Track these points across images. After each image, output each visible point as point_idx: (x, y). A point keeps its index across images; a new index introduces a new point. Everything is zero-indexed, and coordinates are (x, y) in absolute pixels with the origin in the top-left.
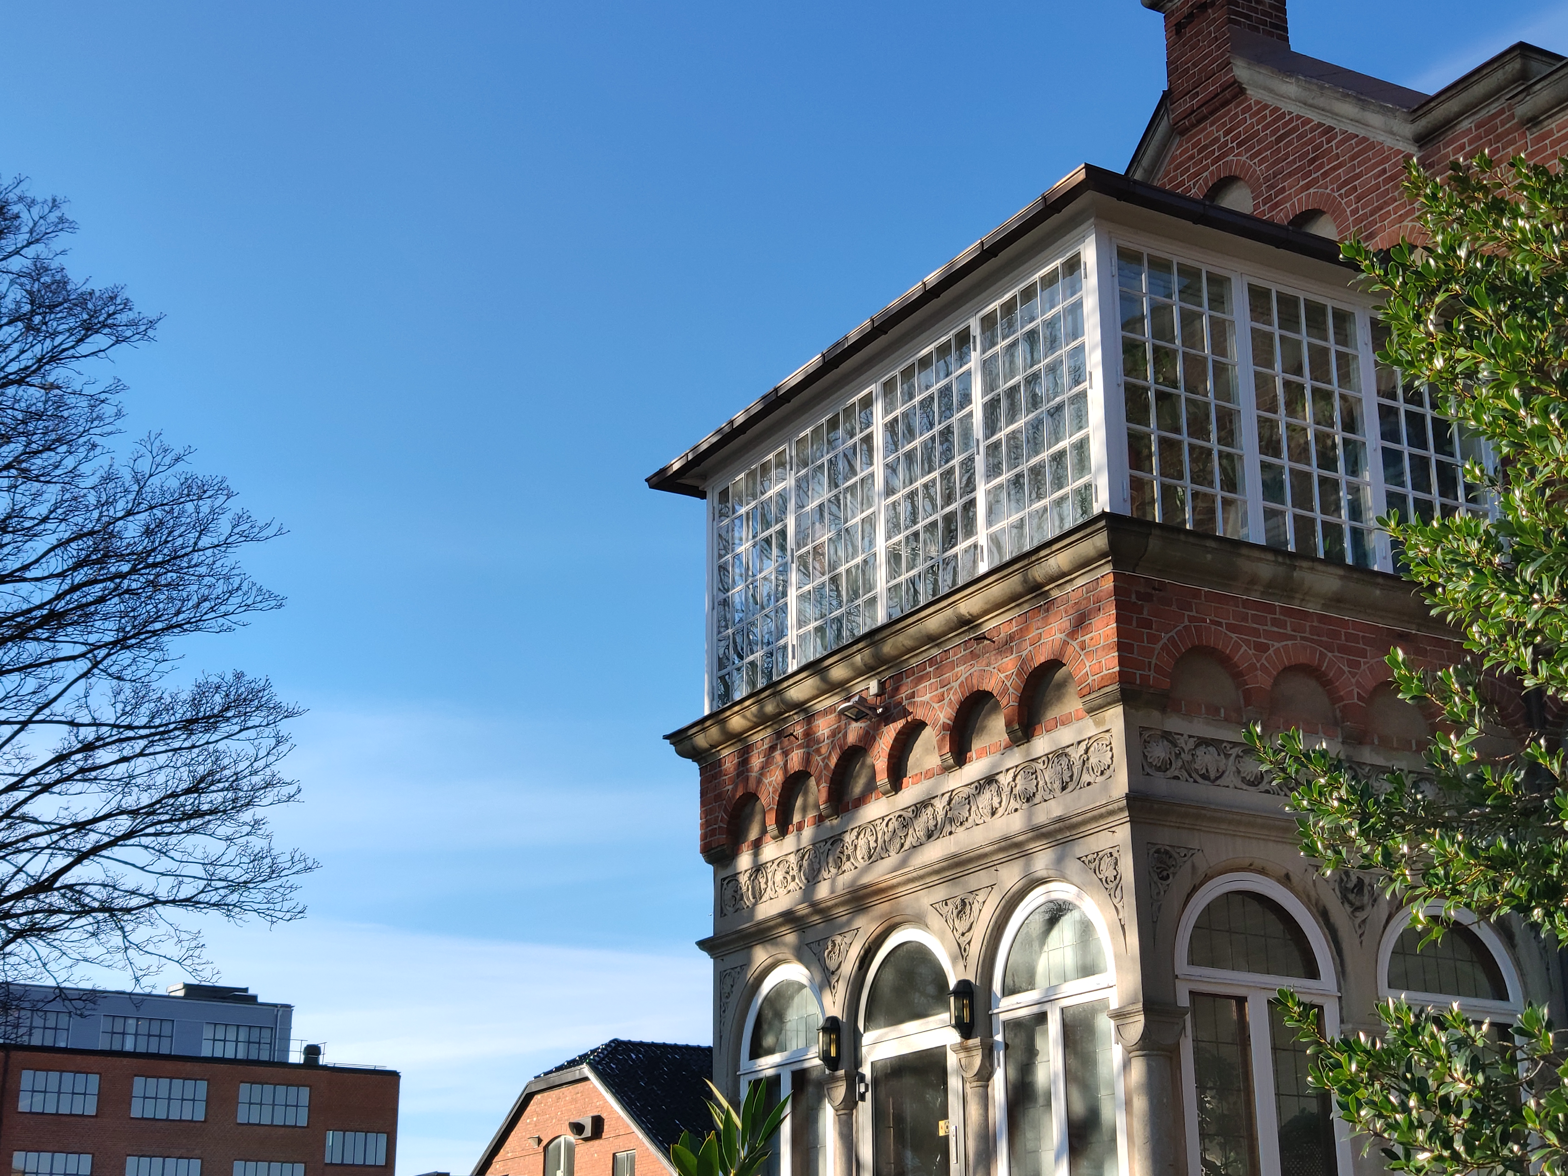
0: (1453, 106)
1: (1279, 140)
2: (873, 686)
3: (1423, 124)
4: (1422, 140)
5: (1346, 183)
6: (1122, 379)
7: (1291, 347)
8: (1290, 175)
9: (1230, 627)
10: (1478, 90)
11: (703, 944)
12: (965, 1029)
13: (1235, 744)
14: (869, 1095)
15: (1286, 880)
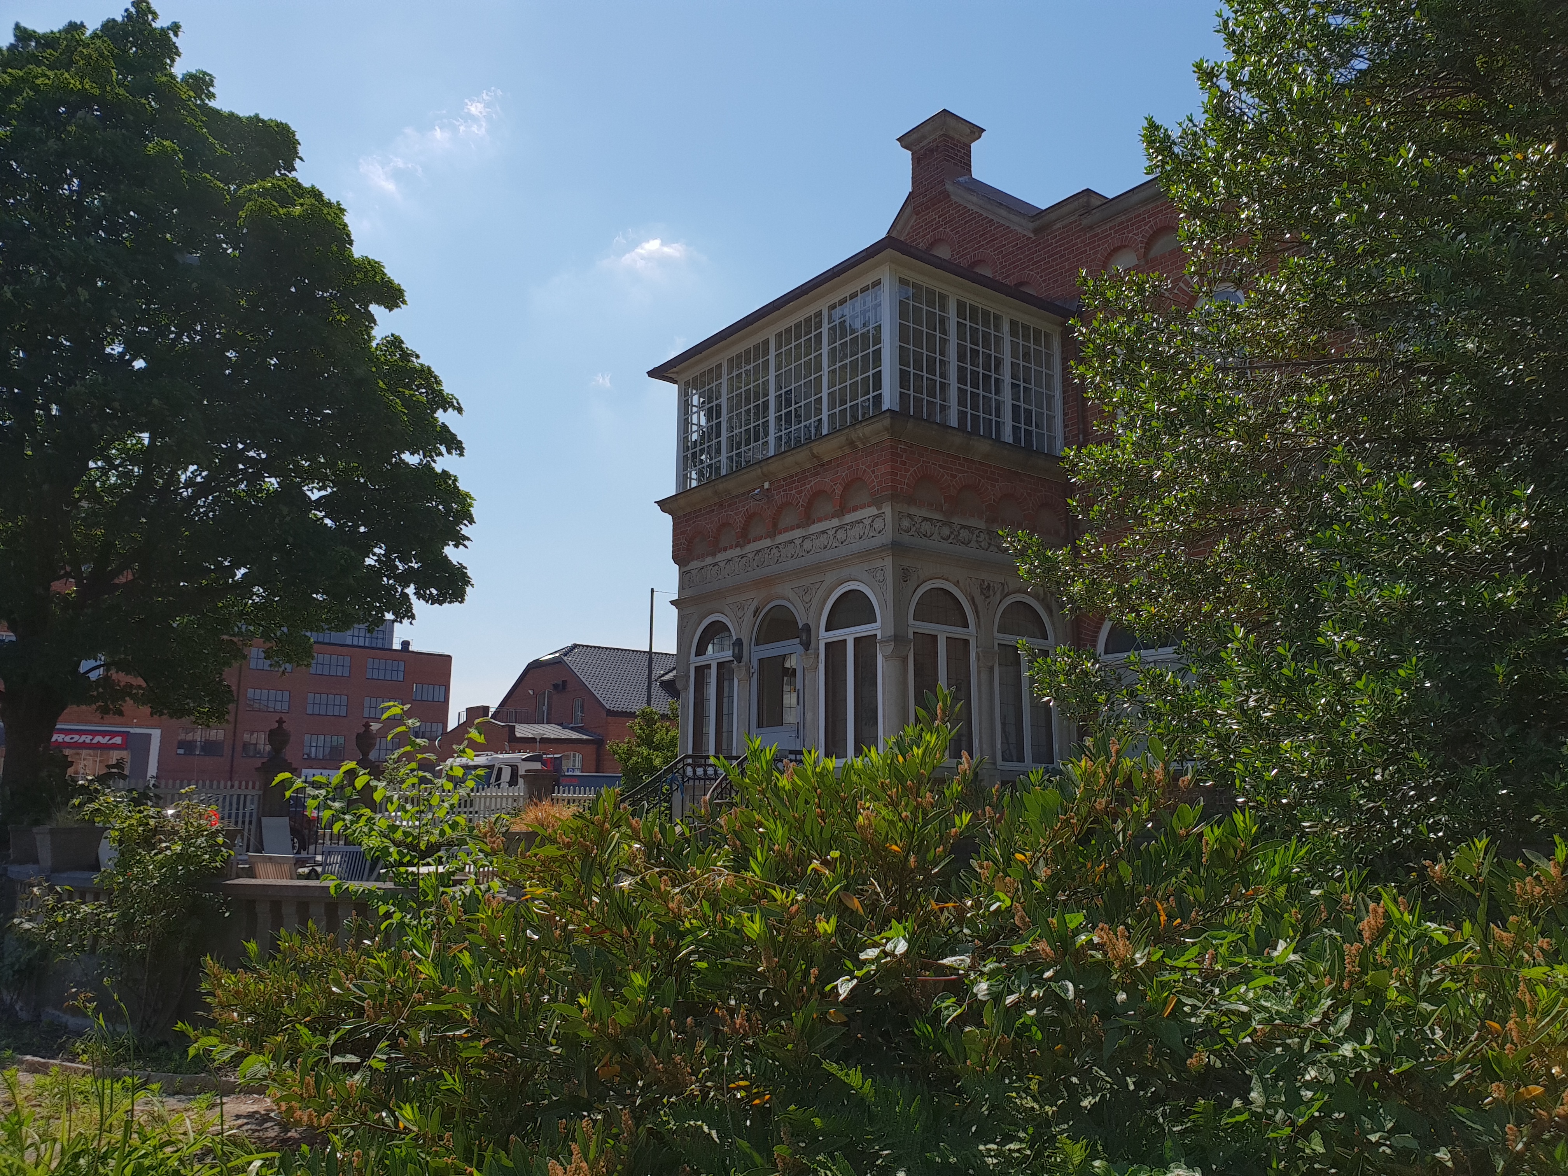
0: (1052, 216)
1: (966, 223)
2: (767, 485)
3: (1037, 223)
4: (1036, 231)
5: (998, 248)
6: (897, 344)
7: (974, 331)
8: (971, 241)
9: (941, 467)
10: (1066, 209)
11: (672, 602)
12: (806, 645)
13: (939, 521)
14: (756, 675)
15: (957, 584)
